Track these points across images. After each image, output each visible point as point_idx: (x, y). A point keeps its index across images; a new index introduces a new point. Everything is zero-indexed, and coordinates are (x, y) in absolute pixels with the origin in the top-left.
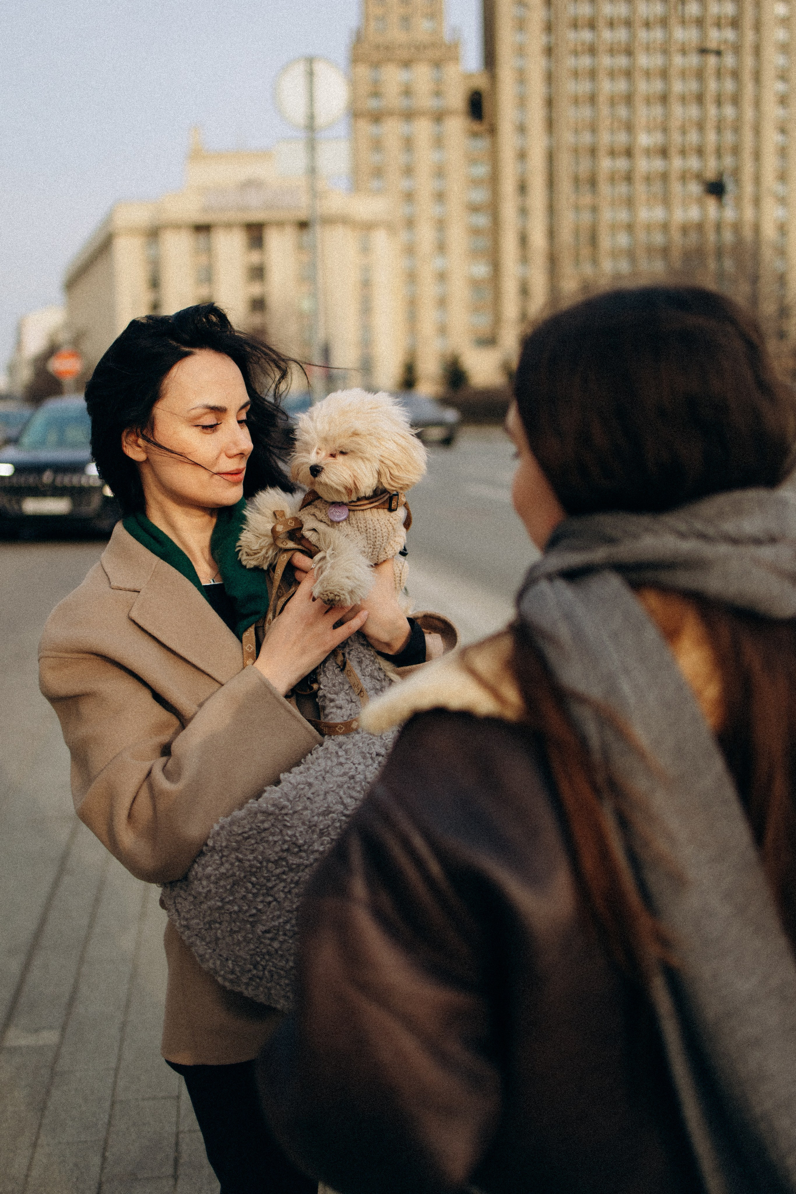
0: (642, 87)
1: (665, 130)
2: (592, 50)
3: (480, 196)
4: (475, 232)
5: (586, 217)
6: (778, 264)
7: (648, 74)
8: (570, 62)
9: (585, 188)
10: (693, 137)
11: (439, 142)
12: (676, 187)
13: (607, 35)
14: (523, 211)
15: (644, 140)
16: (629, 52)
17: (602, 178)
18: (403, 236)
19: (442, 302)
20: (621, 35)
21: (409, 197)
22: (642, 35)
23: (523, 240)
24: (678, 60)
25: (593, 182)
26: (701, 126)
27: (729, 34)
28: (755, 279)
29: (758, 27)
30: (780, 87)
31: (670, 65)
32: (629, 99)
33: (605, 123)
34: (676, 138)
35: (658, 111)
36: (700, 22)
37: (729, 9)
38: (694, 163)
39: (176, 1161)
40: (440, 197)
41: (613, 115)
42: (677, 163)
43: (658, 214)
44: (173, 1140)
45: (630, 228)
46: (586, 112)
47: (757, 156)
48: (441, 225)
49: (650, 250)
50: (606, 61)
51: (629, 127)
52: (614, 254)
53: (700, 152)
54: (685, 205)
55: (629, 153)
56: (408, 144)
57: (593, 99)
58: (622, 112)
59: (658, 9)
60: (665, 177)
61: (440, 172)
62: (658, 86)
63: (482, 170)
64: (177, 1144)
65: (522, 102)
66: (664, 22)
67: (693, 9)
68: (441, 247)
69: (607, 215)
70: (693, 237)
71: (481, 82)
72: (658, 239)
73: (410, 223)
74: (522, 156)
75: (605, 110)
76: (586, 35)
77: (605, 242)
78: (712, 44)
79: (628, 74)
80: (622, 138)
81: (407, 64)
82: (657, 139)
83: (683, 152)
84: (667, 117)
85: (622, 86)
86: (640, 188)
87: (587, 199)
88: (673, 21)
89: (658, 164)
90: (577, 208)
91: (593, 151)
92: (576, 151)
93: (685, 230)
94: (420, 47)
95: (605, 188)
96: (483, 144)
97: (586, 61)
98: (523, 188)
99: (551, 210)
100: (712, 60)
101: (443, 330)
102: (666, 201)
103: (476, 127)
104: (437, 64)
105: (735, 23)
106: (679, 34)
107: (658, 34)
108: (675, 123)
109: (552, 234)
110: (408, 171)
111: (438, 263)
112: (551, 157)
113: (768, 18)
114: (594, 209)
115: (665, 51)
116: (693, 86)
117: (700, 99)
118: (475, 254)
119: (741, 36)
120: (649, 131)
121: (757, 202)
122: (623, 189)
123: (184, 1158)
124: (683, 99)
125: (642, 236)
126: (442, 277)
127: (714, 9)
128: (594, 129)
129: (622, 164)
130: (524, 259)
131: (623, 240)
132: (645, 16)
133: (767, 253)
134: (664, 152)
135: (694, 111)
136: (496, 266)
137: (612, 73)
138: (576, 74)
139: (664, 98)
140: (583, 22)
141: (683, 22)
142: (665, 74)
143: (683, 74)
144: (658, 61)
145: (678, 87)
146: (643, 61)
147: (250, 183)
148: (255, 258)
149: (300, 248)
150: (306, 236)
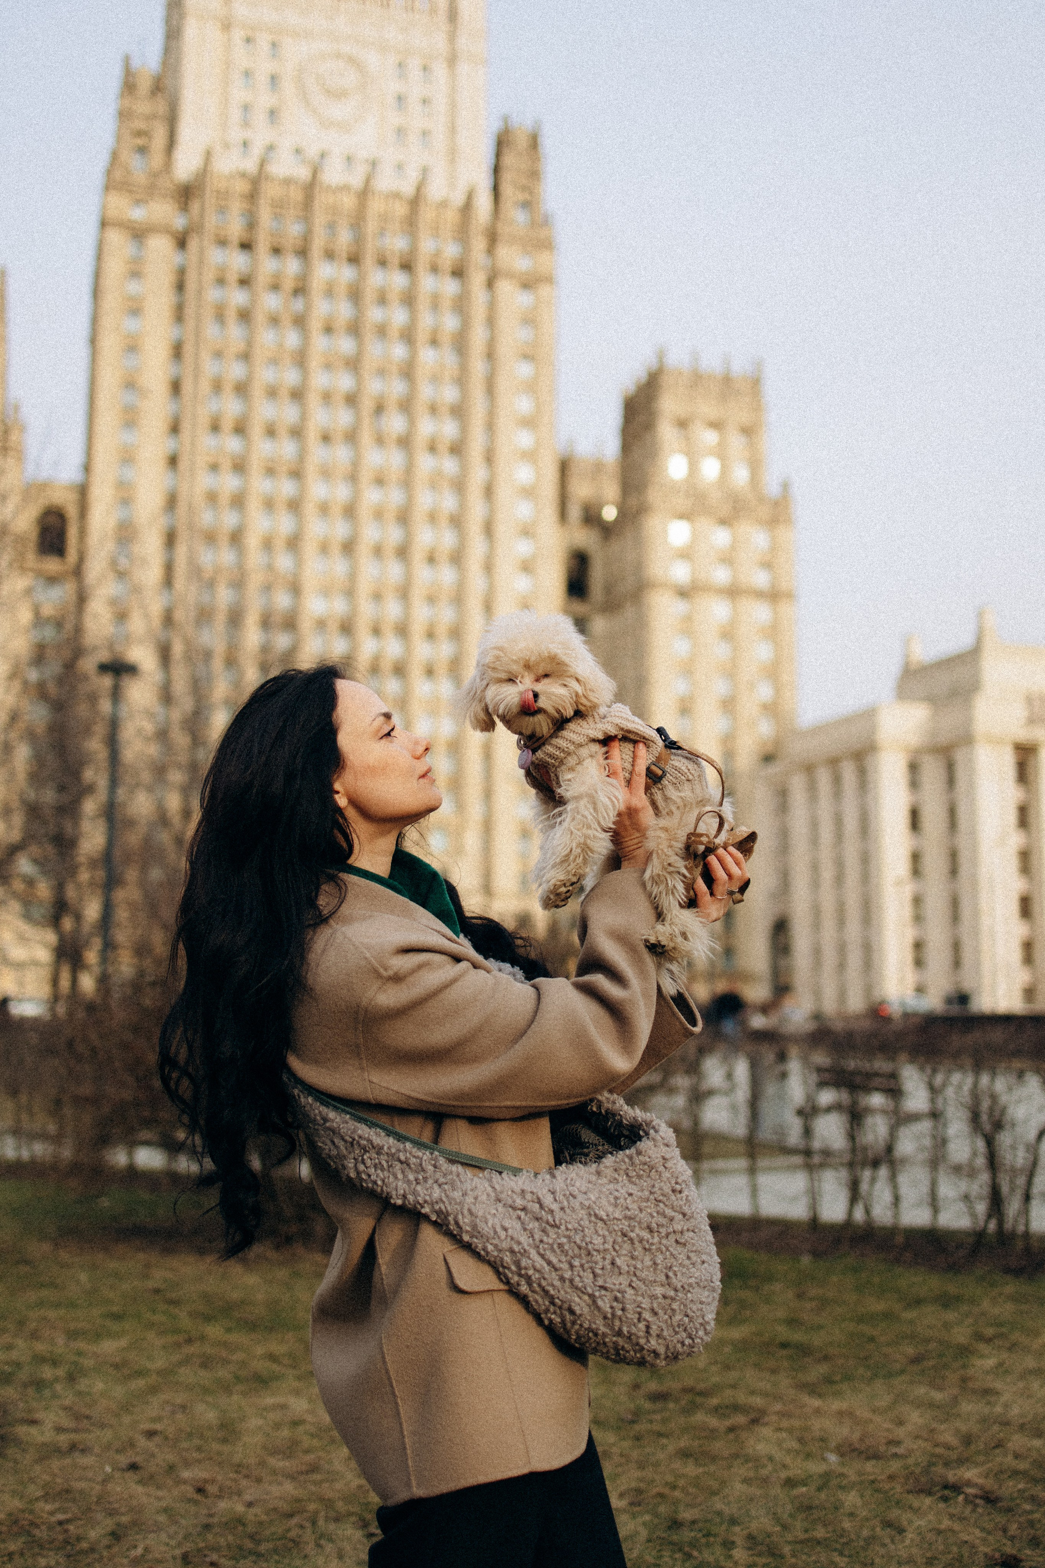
0: (315, 528)
1: (350, 592)
2: (240, 467)
7: (324, 509)
8: (205, 480)
10: (393, 609)
13: (263, 447)
15: (315, 606)
16: (297, 474)
20: (286, 449)
22: (317, 453)
24: (370, 495)
26: (403, 593)
27: (447, 464)
29: (489, 459)
30: (522, 547)
31: (358, 498)
32: (293, 543)
34: (366, 610)
35: (339, 567)
36: (405, 442)
37: (447, 429)
41: (268, 564)
46: (225, 555)
50: (260, 485)
51: (294, 587)
53: (402, 631)
55: (290, 625)
57: (236, 539)
58: (283, 561)
59: (343, 419)
62: (339, 529)
65: (124, 537)
66: (352, 437)
67: (394, 423)
71: (63, 499)
74: (121, 615)
75: (256, 558)
76: (233, 444)
79: (295, 506)
80: (281, 601)
82: (336, 605)
83: (376, 630)
84: (353, 577)
85: (285, 524)
88: (366, 438)
103: (54, 568)
105: (457, 449)
106: (372, 457)
107: (341, 454)
108: (364, 587)
113: (503, 451)
115: (353, 478)
116: (394, 535)
117: (403, 553)
119: (464, 468)
120: (324, 593)
124: (378, 551)
127: (425, 427)
128: (238, 584)
129: (280, 638)
132: (321, 426)
134: (346, 629)
135: (394, 571)
137: (269, 504)
138: (212, 498)
139: (349, 548)
140: (227, 424)
141: (380, 441)
142: (350, 511)
143: (379, 515)
144: (342, 492)
145: (370, 533)
146: (317, 490)
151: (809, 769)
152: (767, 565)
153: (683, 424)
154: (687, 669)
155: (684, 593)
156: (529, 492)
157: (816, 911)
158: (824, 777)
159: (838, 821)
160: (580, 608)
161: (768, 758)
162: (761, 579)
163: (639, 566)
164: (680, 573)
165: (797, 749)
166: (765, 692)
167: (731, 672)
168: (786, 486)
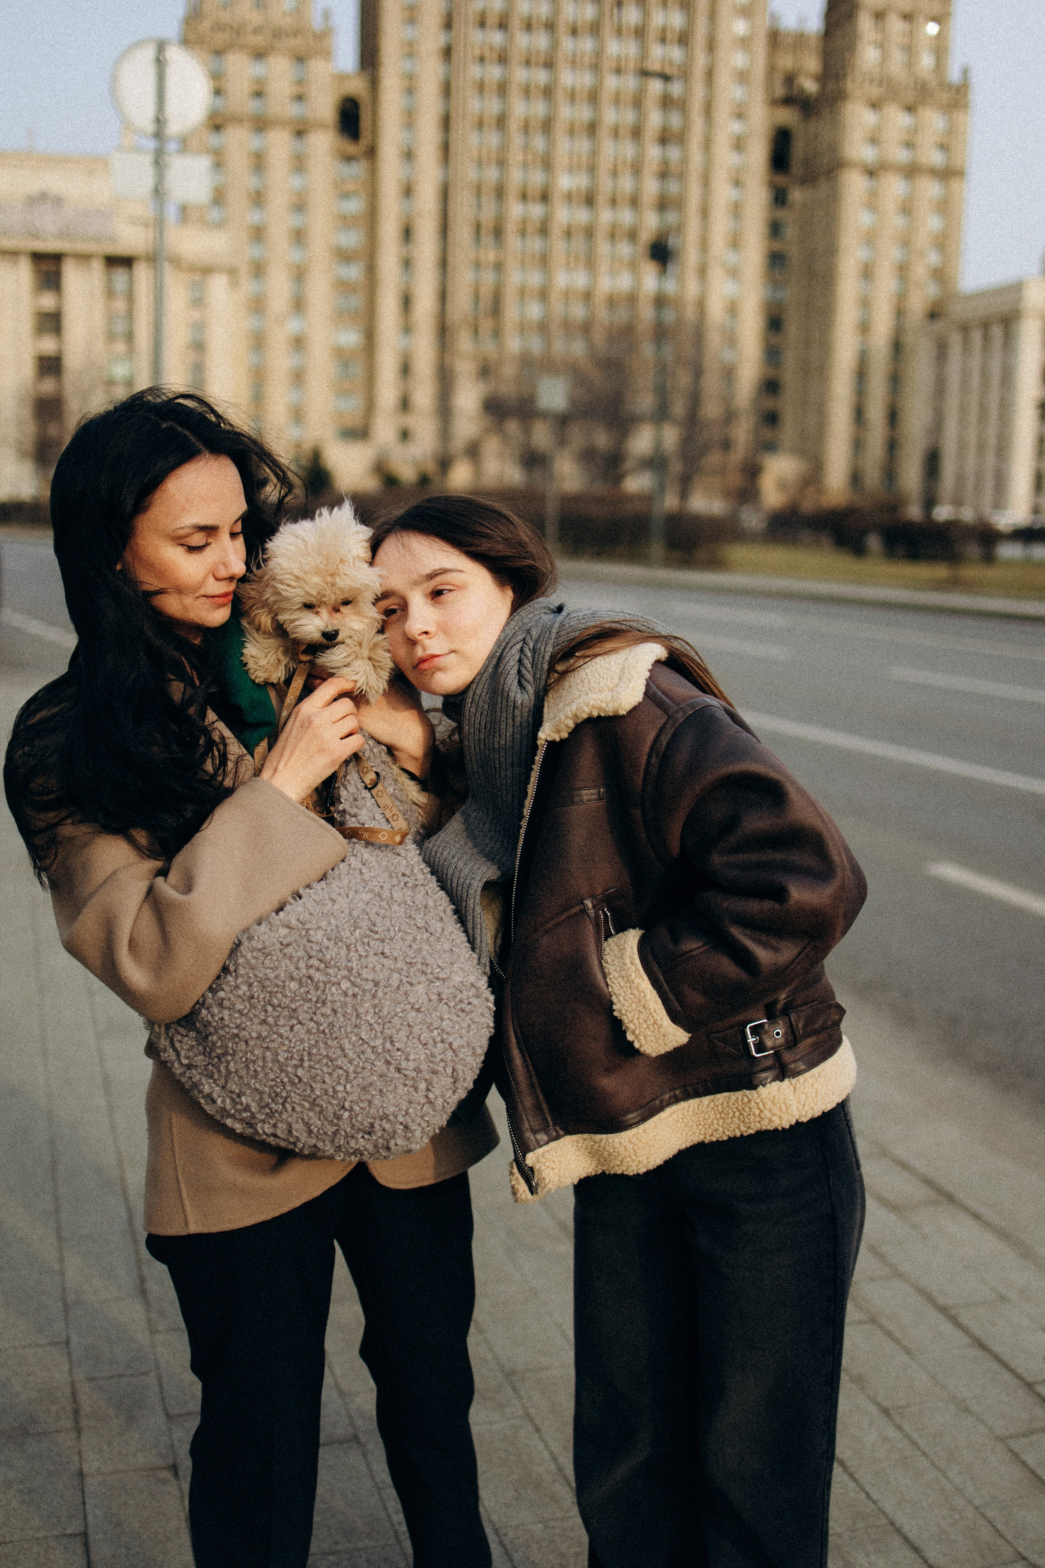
0: (565, 112)
1: (592, 169)
2: (503, 59)
3: (352, 239)
4: (343, 287)
5: (488, 278)
6: (728, 356)
7: (572, 96)
8: (475, 71)
9: (488, 239)
10: (626, 184)
11: (299, 164)
12: (603, 247)
13: (522, 40)
14: (407, 264)
15: (565, 182)
16: (549, 65)
17: (511, 228)
18: (248, 287)
19: (298, 378)
20: (541, 41)
21: (258, 234)
22: (567, 44)
23: (407, 302)
24: (611, 82)
25: (498, 232)
26: (637, 169)
27: (676, 54)
28: (698, 372)
29: (711, 46)
30: (736, 127)
31: (601, 85)
32: (547, 126)
33: (516, 156)
34: (605, 184)
35: (583, 145)
36: (640, 33)
37: (676, 20)
38: (626, 217)
39: (76, 1412)
40: (299, 237)
41: (526, 148)
42: (606, 216)
43: (580, 280)
44: (68, 1391)
45: (543, 295)
46: (493, 139)
47: (705, 212)
48: (299, 275)
49: (567, 324)
50: (520, 75)
51: (547, 163)
52: (522, 328)
53: (635, 202)
54: (613, 272)
55: (545, 197)
56: (259, 162)
57: (501, 122)
58: (539, 143)
59: (589, 12)
60: (589, 232)
61: (300, 206)
62: (585, 113)
63: (355, 206)
64: (74, 1394)
65: (410, 119)
66: (595, 29)
67: (632, 15)
68: (299, 305)
69: (515, 277)
70: (622, 315)
71: (357, 87)
72: (578, 312)
73: (258, 270)
74: (408, 191)
75: (517, 140)
76: (497, 38)
77: (511, 312)
78: (654, 65)
79: (548, 92)
80: (537, 178)
81: (260, 55)
82: (582, 181)
83: (613, 202)
84: (594, 154)
85: (539, 109)
86: (559, 246)
87: (490, 255)
88: (607, 29)
89: (582, 216)
90: (477, 265)
91: (500, 192)
92: (478, 190)
93: (612, 302)
94: (278, 34)
95: (513, 241)
96: (358, 169)
97: (495, 72)
98: (407, 233)
99: (443, 264)
100: (655, 87)
101: (298, 415)
102: (590, 263)
103: (352, 148)
104: (300, 59)
105: (684, 39)
106: (613, 48)
107: (587, 45)
108: (604, 163)
109: (443, 296)
110: (258, 199)
111: (293, 326)
112: (445, 194)
113: (724, 38)
114: (499, 267)
115: (596, 67)
116: (629, 116)
117: (637, 133)
118: (341, 316)
119: (690, 58)
120: (571, 170)
121: (703, 271)
122: (536, 244)
123: (86, 1409)
124: (616, 133)
125: (557, 307)
126: (299, 343)
127: (658, 18)
128: (502, 163)
129: (536, 211)
130: (407, 329)
131: (534, 311)
132: (571, 20)
133: (714, 340)
134: (590, 200)
135: (628, 150)
136: (370, 336)
137: (527, 91)
138: (481, 87)
139: (592, 129)
140: (492, 20)
141: (619, 32)
142: (594, 97)
143: (617, 100)
144: (586, 80)
145: (609, 116)
146: (567, 78)
147: (43, 197)
148: (48, 301)
149: (110, 293)
150: (120, 276)
151: (965, 329)
152: (944, 147)
153: (879, 16)
154: (870, 239)
155: (871, 172)
156: (743, 77)
157: (962, 448)
158: (977, 337)
159: (985, 373)
160: (781, 180)
161: (933, 315)
162: (936, 158)
163: (834, 147)
164: (867, 154)
165: (957, 311)
166: (934, 258)
167: (906, 242)
168: (965, 72)
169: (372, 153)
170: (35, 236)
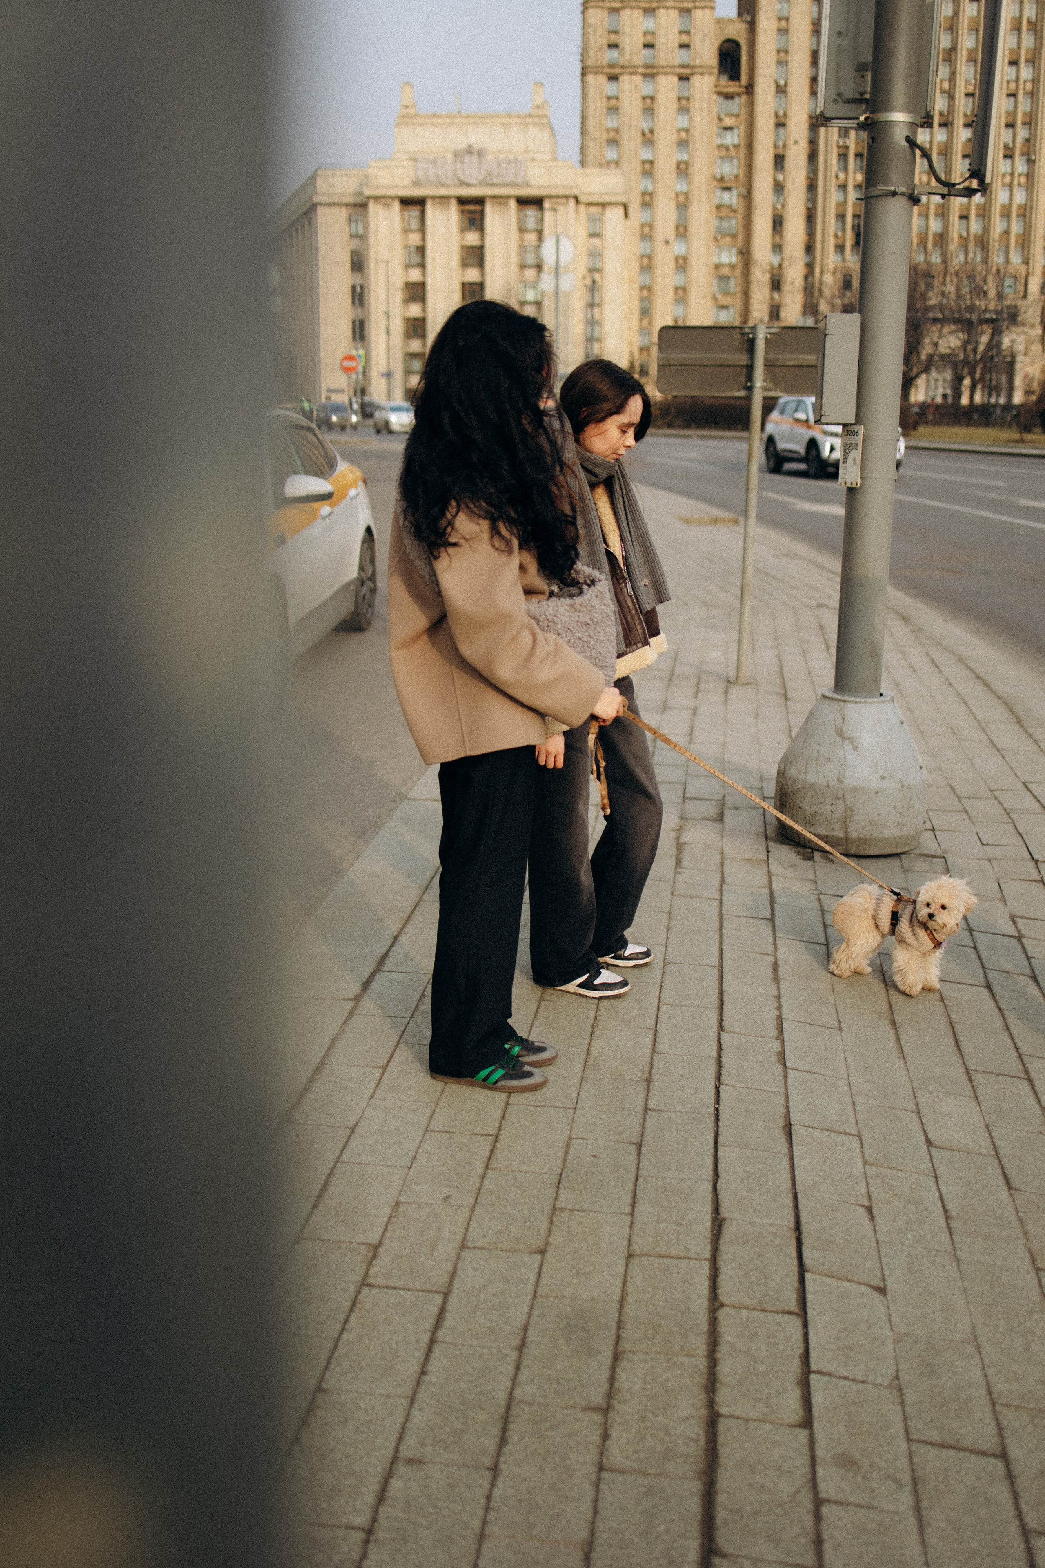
3: (733, 169)
4: (721, 210)
11: (684, 105)
14: (779, 188)
18: (638, 218)
19: (682, 294)
21: (648, 169)
23: (778, 221)
40: (683, 169)
48: (683, 205)
56: (649, 105)
61: (685, 141)
63: (735, 138)
65: (783, 57)
68: (682, 231)
73: (648, 201)
74: (780, 122)
81: (650, 10)
98: (779, 161)
99: (812, 187)
104: (686, 11)
110: (648, 139)
111: (678, 249)
126: (682, 264)
130: (778, 247)
136: (746, 254)
147: (469, 151)
148: (472, 238)
149: (522, 230)
150: (531, 213)
169: (750, 89)
170: (463, 184)
